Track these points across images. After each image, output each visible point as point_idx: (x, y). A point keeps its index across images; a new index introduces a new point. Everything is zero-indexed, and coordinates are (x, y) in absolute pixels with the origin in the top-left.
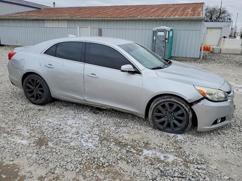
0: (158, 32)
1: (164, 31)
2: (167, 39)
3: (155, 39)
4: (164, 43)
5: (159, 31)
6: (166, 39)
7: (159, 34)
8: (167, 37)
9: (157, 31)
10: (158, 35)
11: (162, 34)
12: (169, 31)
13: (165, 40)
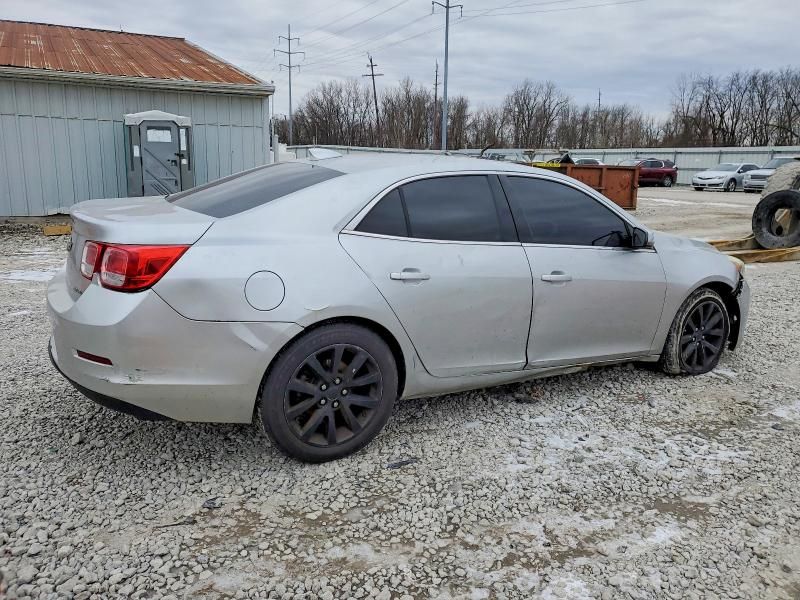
0: (149, 132)
1: (168, 129)
2: (185, 154)
3: (136, 153)
4: (176, 170)
5: (149, 128)
6: (181, 156)
7: (153, 136)
8: (184, 148)
9: (143, 129)
10: (150, 139)
11: (165, 136)
12: (187, 129)
13: (177, 158)
